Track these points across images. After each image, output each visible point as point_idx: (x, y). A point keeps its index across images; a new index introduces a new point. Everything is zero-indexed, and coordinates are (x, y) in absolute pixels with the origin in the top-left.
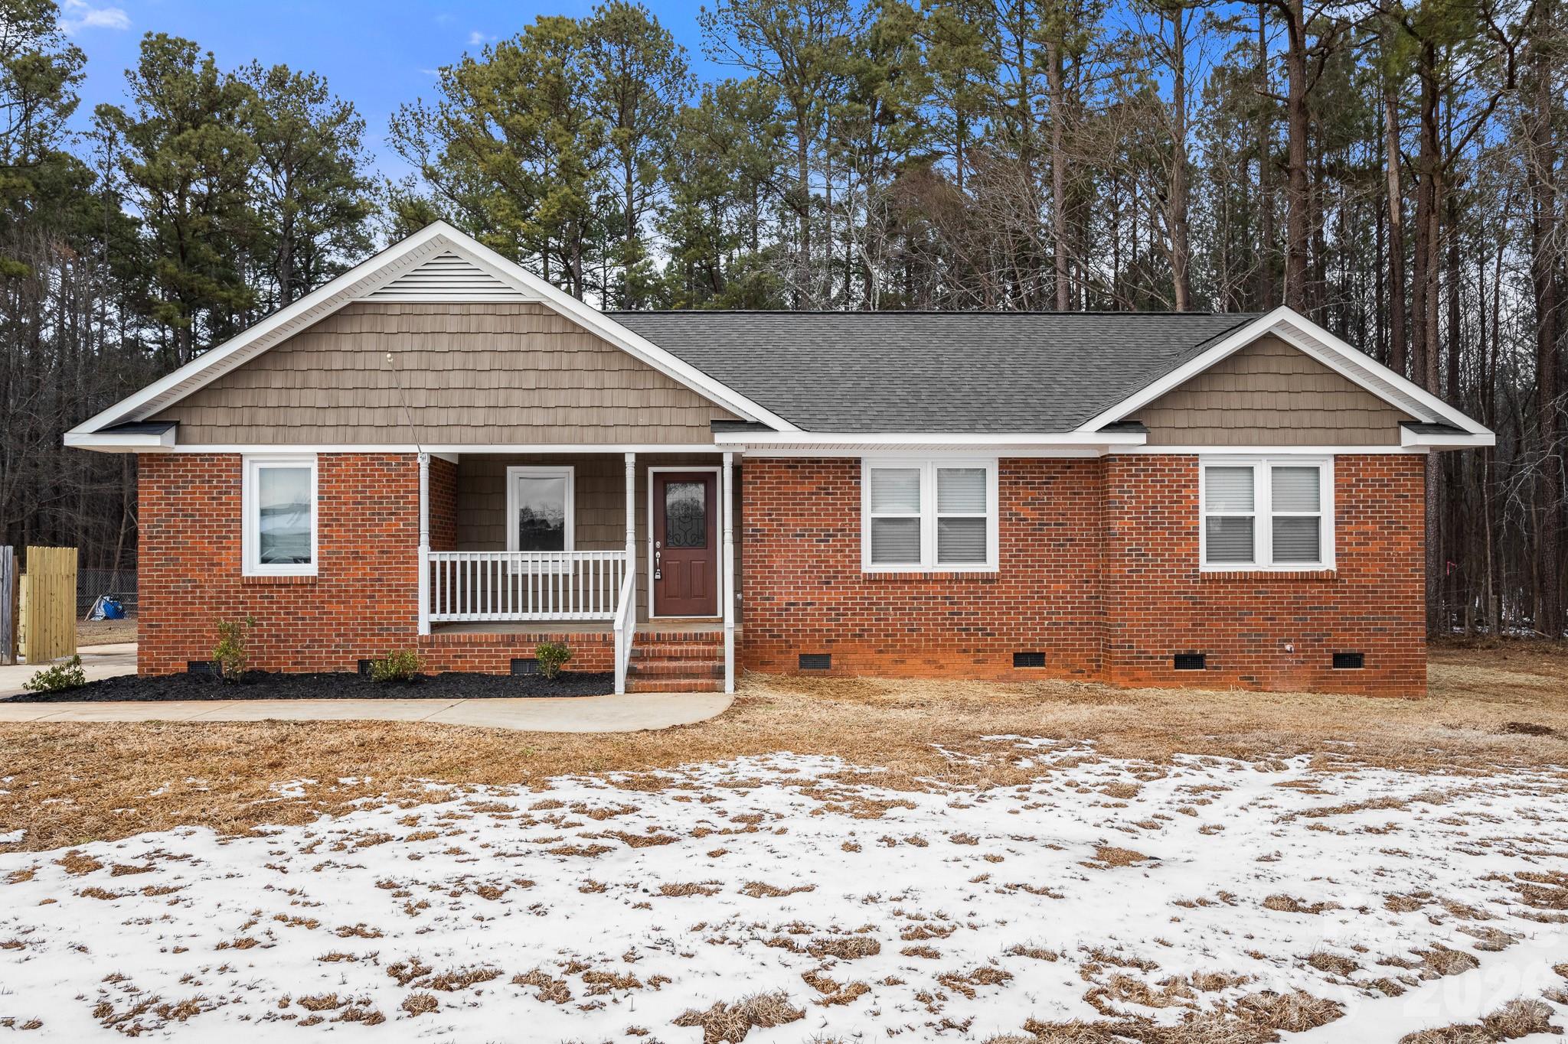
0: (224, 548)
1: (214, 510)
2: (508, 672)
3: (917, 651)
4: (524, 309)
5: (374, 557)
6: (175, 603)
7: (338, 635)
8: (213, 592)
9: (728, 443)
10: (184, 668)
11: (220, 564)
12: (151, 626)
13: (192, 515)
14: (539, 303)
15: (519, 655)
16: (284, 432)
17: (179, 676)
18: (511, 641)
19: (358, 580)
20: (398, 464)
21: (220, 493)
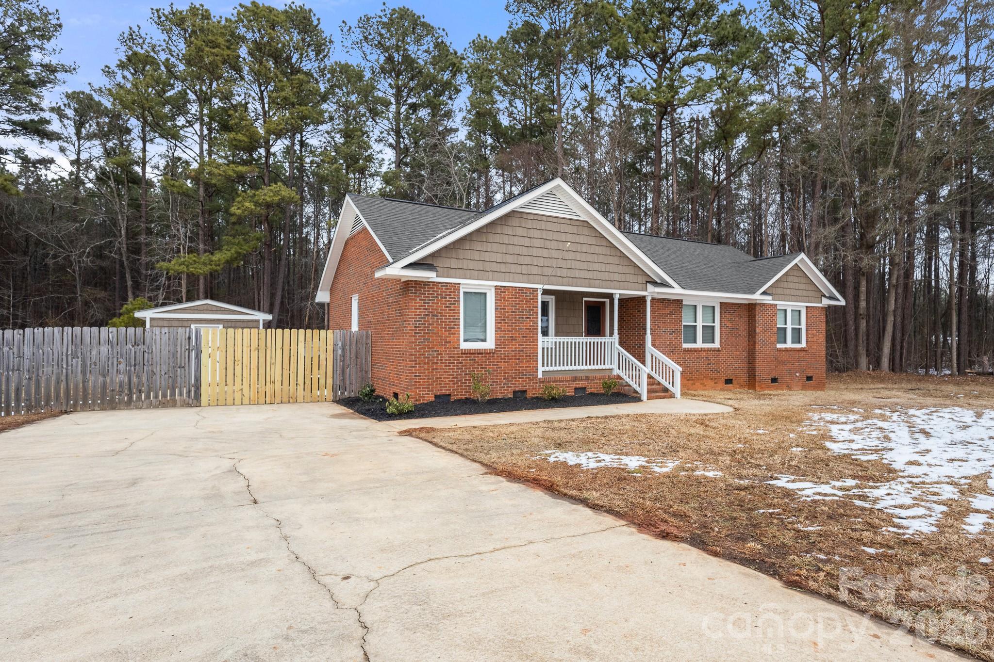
0: (452, 334)
1: (447, 313)
2: (573, 394)
3: (698, 380)
4: (581, 224)
5: (520, 339)
6: (428, 363)
7: (505, 379)
8: (447, 357)
9: (651, 292)
10: (433, 399)
11: (450, 342)
12: (416, 376)
13: (437, 316)
14: (587, 222)
15: (577, 386)
16: (482, 273)
17: (430, 404)
18: (575, 379)
19: (513, 351)
20: (530, 293)
21: (451, 304)
